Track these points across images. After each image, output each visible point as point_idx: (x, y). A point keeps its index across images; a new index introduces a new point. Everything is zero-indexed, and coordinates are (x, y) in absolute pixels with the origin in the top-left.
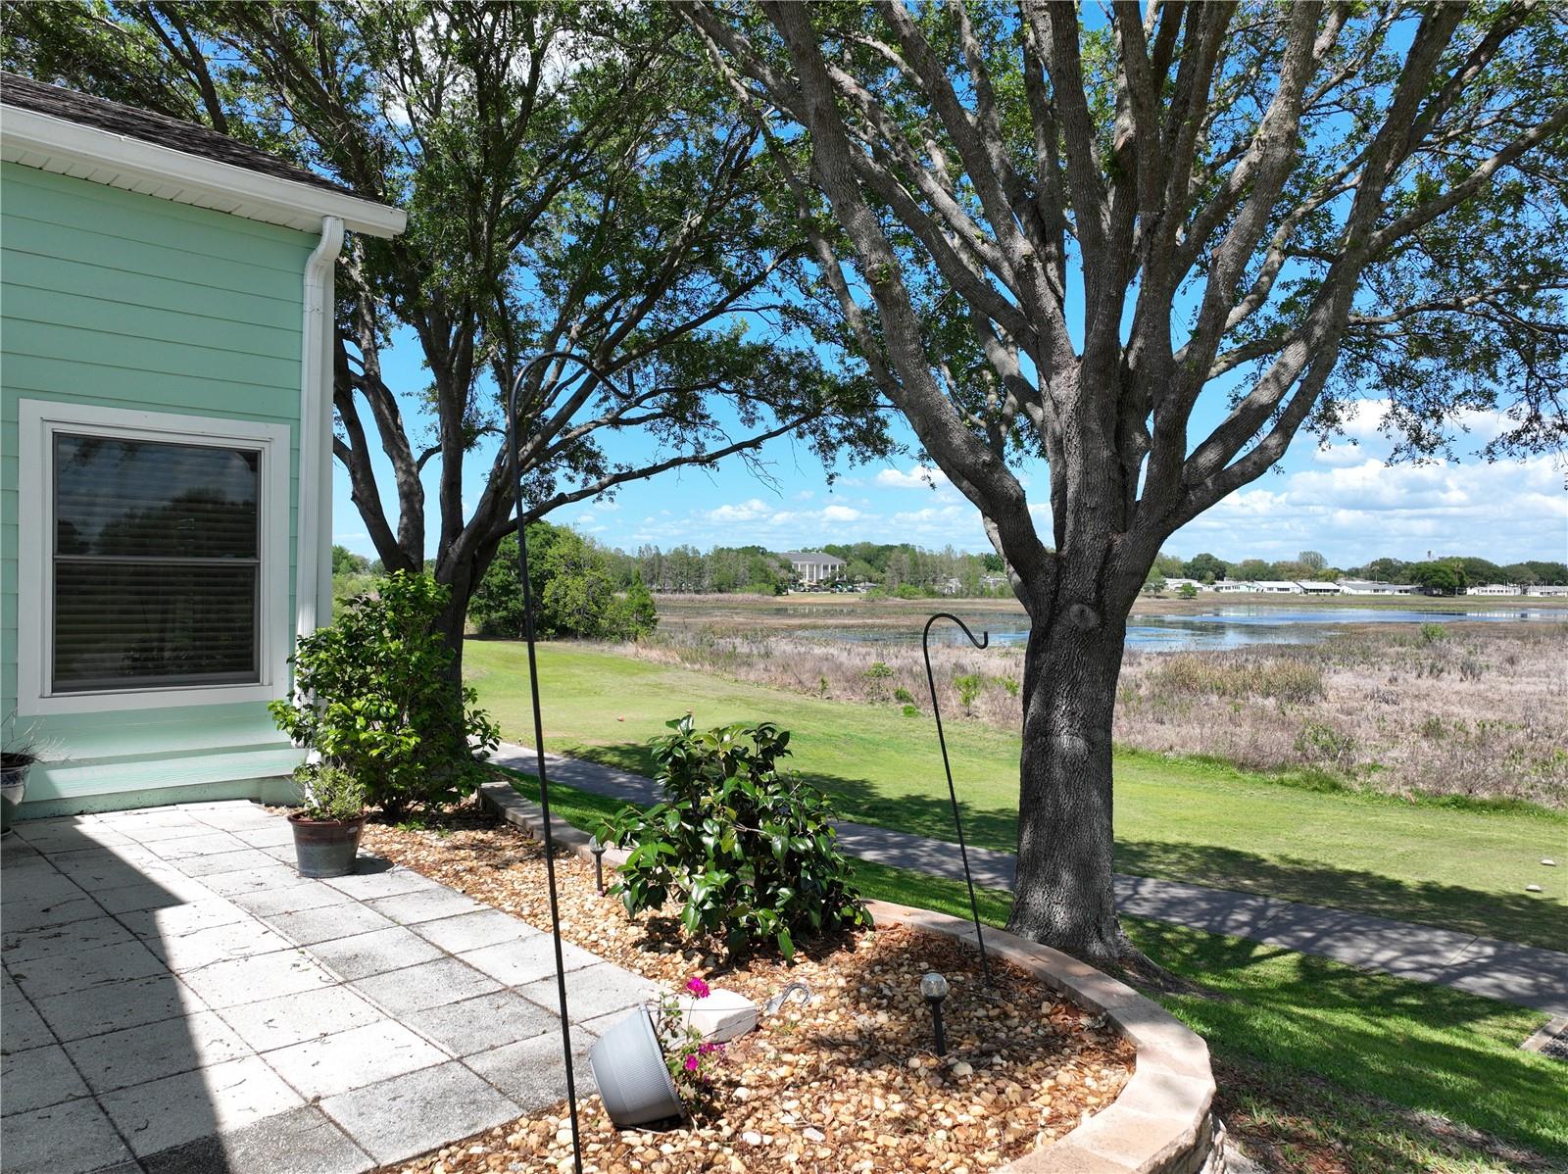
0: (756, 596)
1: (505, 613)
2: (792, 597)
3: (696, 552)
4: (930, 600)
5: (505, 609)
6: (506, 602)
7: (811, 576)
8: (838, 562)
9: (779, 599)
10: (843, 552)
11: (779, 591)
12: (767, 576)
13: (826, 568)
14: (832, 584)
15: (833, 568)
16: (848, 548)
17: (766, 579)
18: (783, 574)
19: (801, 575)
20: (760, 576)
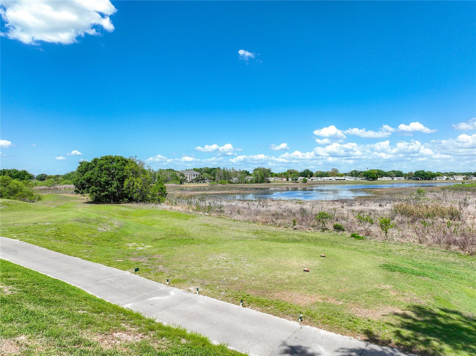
0: (174, 185)
1: (107, 193)
2: (185, 185)
3: (153, 171)
4: (230, 185)
5: (107, 191)
6: (108, 188)
7: (190, 178)
8: (198, 173)
9: (182, 185)
10: (200, 170)
11: (181, 183)
12: (177, 178)
13: (194, 175)
14: (197, 180)
15: (197, 175)
16: (201, 169)
17: (177, 179)
18: (181, 177)
19: (187, 178)
20: (175, 178)
